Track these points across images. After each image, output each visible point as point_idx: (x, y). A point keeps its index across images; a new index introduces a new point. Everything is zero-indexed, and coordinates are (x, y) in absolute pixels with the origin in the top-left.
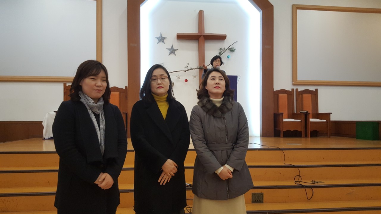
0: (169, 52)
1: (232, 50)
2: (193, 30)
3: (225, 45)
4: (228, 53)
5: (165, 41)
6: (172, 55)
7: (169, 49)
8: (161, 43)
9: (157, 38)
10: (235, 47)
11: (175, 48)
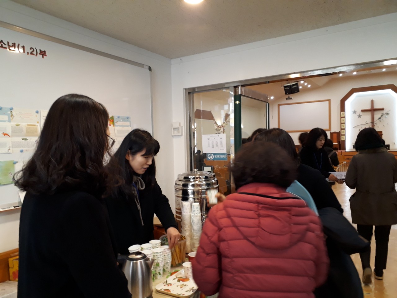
0: (358, 117)
1: (387, 114)
2: (369, 107)
3: (384, 112)
4: (385, 115)
5: (356, 113)
6: (360, 118)
7: (358, 116)
8: (354, 114)
9: (353, 112)
10: (388, 113)
11: (360, 115)
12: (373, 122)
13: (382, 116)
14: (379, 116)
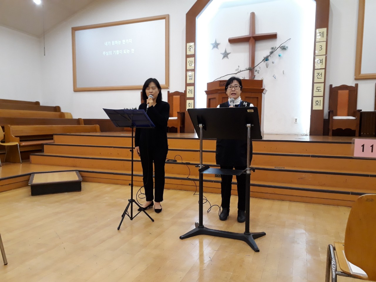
0: (222, 56)
1: (284, 48)
3: (277, 43)
4: (279, 51)
5: (219, 46)
6: (226, 59)
8: (215, 49)
9: (212, 44)
11: (228, 52)
12: (252, 69)
13: (272, 53)
14: (267, 53)
